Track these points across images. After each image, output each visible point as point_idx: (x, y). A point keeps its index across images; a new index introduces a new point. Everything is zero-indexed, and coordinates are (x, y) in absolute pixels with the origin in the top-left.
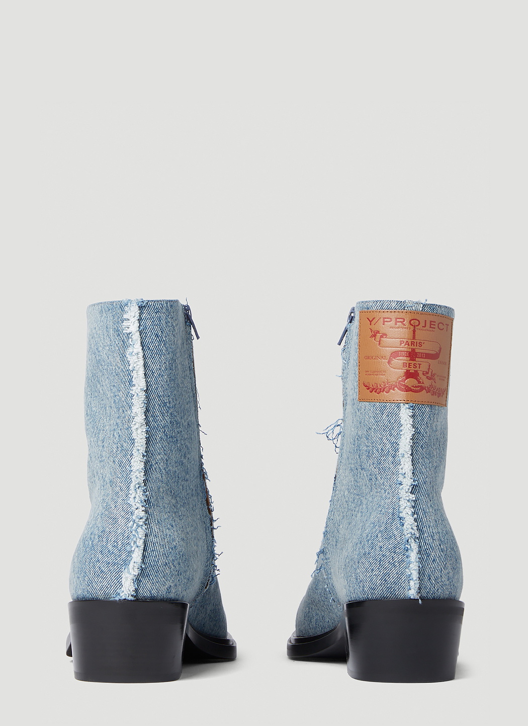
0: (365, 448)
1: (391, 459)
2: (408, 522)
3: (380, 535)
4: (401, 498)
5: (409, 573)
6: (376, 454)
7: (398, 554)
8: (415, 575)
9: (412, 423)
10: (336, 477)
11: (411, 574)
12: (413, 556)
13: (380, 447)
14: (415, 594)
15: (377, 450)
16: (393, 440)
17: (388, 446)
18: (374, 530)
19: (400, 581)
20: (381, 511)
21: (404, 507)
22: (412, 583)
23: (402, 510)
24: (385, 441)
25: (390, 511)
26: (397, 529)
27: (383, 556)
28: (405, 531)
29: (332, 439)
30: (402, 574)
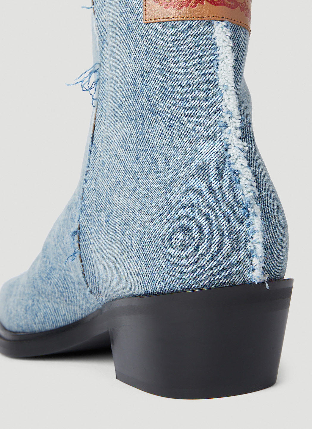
0: (158, 85)
1: (202, 94)
2: (246, 176)
3: (202, 198)
4: (230, 144)
5: (252, 248)
6: (179, 90)
7: (234, 223)
8: (260, 250)
9: (232, 45)
10: (93, 136)
11: (255, 248)
12: (257, 223)
13: (184, 81)
14: (261, 277)
15: (181, 85)
16: (204, 69)
17: (198, 78)
18: (191, 192)
19: (238, 259)
20: (197, 165)
21: (236, 157)
22: (255, 261)
23: (234, 161)
24: (192, 71)
25: (213, 164)
26: (228, 187)
27: (213, 226)
28: (244, 188)
29: (88, 88)
30: (241, 248)
